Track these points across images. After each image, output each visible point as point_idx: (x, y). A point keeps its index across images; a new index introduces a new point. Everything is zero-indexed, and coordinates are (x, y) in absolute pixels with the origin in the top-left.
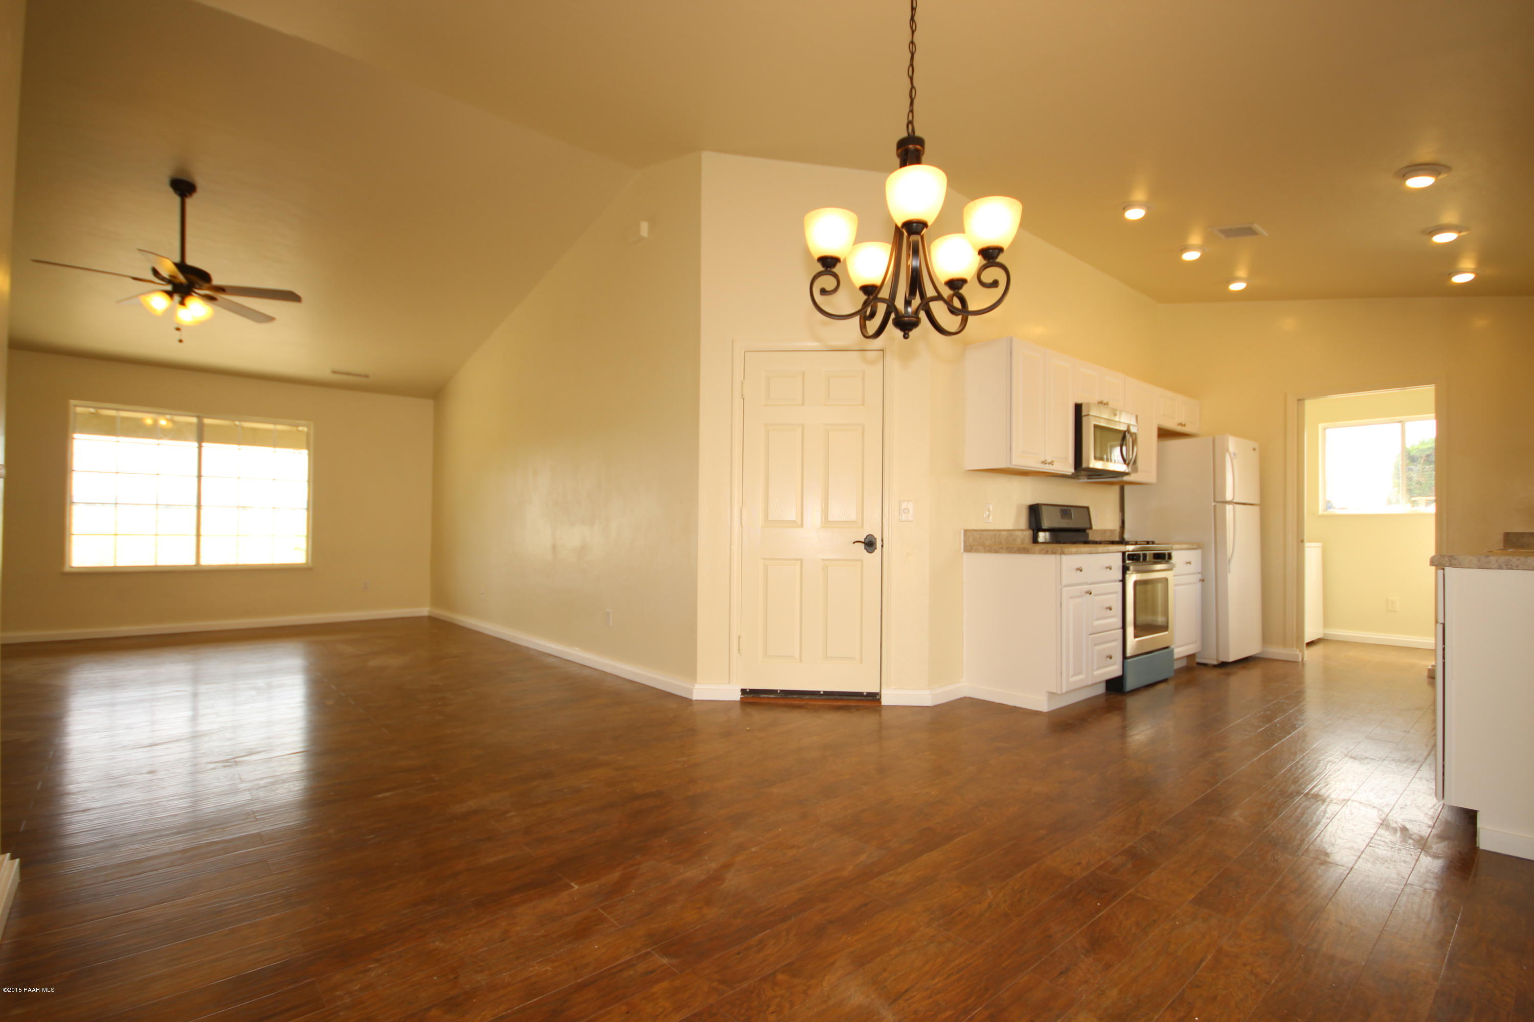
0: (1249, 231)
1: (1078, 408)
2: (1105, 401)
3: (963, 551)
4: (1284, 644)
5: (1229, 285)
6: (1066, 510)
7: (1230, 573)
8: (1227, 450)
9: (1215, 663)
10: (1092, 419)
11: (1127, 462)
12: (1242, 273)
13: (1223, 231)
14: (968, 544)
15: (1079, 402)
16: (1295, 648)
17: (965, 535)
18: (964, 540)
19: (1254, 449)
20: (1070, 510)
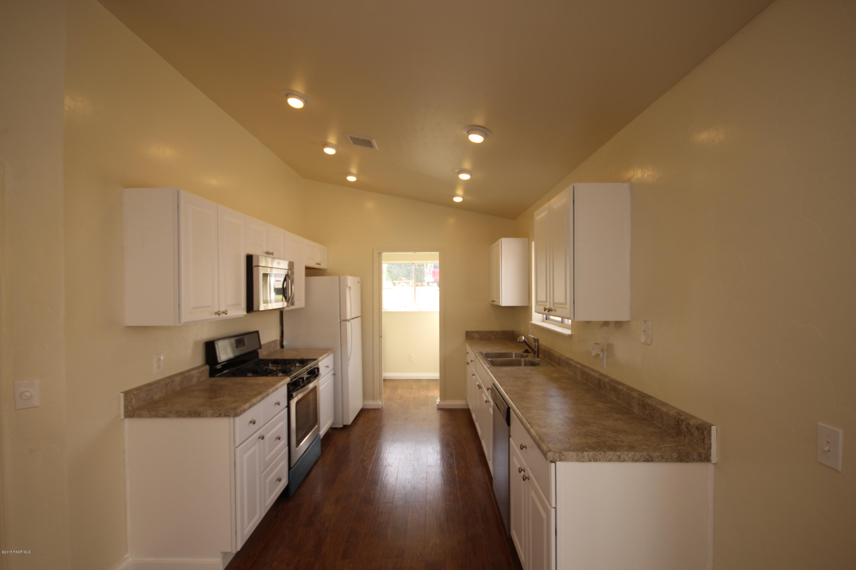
0: (368, 144)
1: (249, 259)
2: (271, 251)
3: (122, 417)
4: (374, 399)
5: (347, 176)
6: (240, 339)
7: (349, 366)
8: (347, 286)
9: (341, 426)
10: (261, 269)
11: (287, 300)
12: (354, 170)
13: (352, 139)
14: (130, 408)
15: (251, 252)
16: (378, 401)
17: (125, 399)
18: (125, 404)
19: (358, 282)
20: (243, 338)
